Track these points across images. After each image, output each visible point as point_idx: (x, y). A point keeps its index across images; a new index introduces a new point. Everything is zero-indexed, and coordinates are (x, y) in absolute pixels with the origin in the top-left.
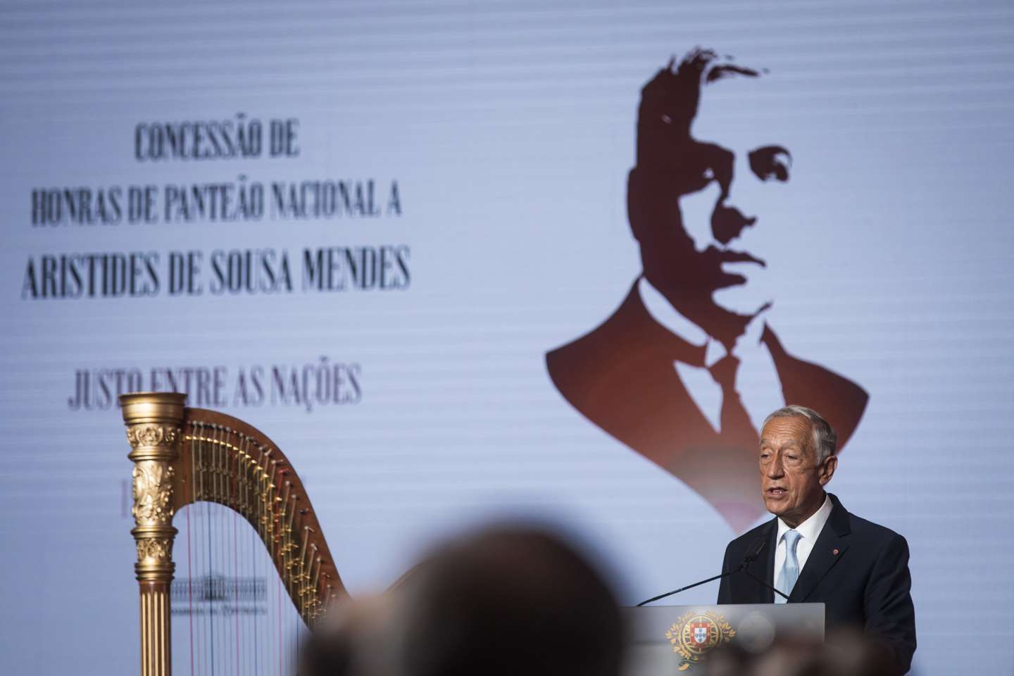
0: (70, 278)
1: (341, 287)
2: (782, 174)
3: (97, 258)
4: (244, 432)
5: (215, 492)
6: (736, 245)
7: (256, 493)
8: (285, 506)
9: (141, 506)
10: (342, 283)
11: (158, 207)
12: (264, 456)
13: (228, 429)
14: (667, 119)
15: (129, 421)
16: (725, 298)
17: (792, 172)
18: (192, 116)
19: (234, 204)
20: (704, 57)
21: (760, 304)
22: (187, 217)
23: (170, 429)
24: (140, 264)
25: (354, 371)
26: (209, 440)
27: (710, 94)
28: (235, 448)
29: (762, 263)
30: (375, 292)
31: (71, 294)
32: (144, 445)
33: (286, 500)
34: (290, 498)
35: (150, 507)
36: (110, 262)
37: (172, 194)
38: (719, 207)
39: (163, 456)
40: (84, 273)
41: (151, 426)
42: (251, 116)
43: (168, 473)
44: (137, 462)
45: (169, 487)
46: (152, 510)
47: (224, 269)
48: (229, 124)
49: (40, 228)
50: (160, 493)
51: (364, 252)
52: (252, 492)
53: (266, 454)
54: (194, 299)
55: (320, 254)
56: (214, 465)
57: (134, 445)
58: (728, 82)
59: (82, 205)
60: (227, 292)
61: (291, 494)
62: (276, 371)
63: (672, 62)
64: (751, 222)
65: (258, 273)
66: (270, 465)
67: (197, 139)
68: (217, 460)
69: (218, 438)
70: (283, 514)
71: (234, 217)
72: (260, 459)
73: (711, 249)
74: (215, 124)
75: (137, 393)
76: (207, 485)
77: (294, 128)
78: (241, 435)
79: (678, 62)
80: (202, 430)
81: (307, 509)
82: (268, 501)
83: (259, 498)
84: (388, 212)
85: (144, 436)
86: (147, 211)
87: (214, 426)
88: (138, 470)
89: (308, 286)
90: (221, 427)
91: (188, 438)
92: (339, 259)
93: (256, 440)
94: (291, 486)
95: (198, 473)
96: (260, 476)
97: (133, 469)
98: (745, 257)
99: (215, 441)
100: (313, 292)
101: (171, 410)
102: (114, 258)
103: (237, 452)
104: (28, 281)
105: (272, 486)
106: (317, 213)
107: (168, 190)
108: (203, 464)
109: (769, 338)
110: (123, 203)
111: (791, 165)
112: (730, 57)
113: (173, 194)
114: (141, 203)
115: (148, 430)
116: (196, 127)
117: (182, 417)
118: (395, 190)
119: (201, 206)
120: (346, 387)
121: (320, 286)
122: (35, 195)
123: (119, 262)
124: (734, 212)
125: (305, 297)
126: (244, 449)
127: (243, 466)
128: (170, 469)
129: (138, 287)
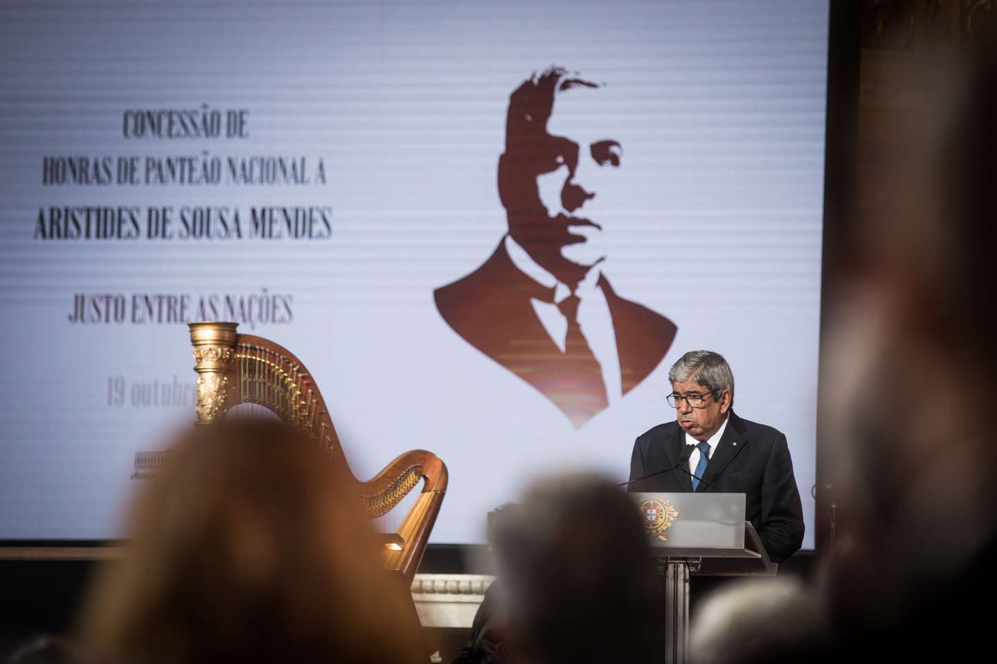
0: (71, 226)
1: (279, 236)
2: (615, 161)
3: (92, 210)
4: (279, 352)
5: (257, 396)
6: (579, 213)
7: (287, 398)
8: (308, 408)
9: (203, 406)
10: (280, 233)
11: (140, 174)
12: (293, 371)
13: (268, 350)
14: (529, 118)
15: (195, 343)
16: (571, 253)
17: (622, 160)
18: (168, 106)
19: (198, 174)
20: (558, 72)
21: (597, 257)
22: (162, 181)
23: (226, 349)
24: (125, 215)
25: (288, 301)
26: (254, 358)
27: (562, 101)
28: (272, 364)
29: (599, 227)
30: (305, 241)
31: (72, 236)
32: (207, 361)
33: (309, 403)
34: (311, 402)
35: (210, 406)
36: (102, 213)
37: (151, 163)
38: (567, 183)
39: (221, 369)
40: (82, 221)
41: (213, 346)
42: (213, 106)
43: (224, 382)
44: (200, 373)
45: (224, 392)
46: (211, 409)
47: (190, 220)
48: (196, 112)
49: (48, 187)
50: (217, 396)
51: (297, 211)
52: (284, 396)
53: (295, 369)
54: (166, 242)
55: (263, 212)
56: (257, 376)
57: (199, 360)
58: (575, 91)
59: (81, 169)
60: (191, 238)
61: (312, 399)
62: (228, 299)
63: (533, 76)
64: (591, 196)
65: (216, 226)
66: (297, 377)
67: (171, 123)
68: (259, 373)
69: (260, 356)
70: (307, 414)
71: (198, 182)
72: (290, 373)
73: (561, 215)
74: (185, 112)
75: (203, 322)
76: (252, 390)
77: (245, 117)
78: (277, 354)
79: (538, 75)
80: (249, 350)
81: (324, 411)
82: (296, 404)
83: (289, 402)
84: (316, 182)
85: (207, 354)
86: (132, 178)
87: (258, 347)
88: (202, 379)
89: (254, 234)
90: (262, 348)
91: (238, 356)
92: (277, 215)
93: (288, 359)
94: (312, 393)
95: (245, 382)
96: (290, 385)
97: (197, 378)
98: (586, 222)
99: (258, 359)
100: (258, 240)
101: (227, 335)
102: (106, 211)
103: (274, 367)
104: (39, 226)
105: (299, 393)
106: (262, 181)
107: (148, 160)
108: (249, 376)
109: (603, 283)
110: (114, 170)
111: (622, 154)
112: (577, 73)
113: (153, 164)
114: (127, 170)
115: (210, 350)
116: (170, 114)
117: (234, 341)
118: (321, 167)
119: (173, 173)
120: (281, 312)
121: (263, 235)
122: (46, 160)
123: (109, 214)
124: (578, 189)
125: (251, 243)
126: (279, 365)
127: (278, 376)
128: (225, 379)
129: (124, 232)
